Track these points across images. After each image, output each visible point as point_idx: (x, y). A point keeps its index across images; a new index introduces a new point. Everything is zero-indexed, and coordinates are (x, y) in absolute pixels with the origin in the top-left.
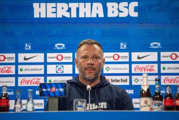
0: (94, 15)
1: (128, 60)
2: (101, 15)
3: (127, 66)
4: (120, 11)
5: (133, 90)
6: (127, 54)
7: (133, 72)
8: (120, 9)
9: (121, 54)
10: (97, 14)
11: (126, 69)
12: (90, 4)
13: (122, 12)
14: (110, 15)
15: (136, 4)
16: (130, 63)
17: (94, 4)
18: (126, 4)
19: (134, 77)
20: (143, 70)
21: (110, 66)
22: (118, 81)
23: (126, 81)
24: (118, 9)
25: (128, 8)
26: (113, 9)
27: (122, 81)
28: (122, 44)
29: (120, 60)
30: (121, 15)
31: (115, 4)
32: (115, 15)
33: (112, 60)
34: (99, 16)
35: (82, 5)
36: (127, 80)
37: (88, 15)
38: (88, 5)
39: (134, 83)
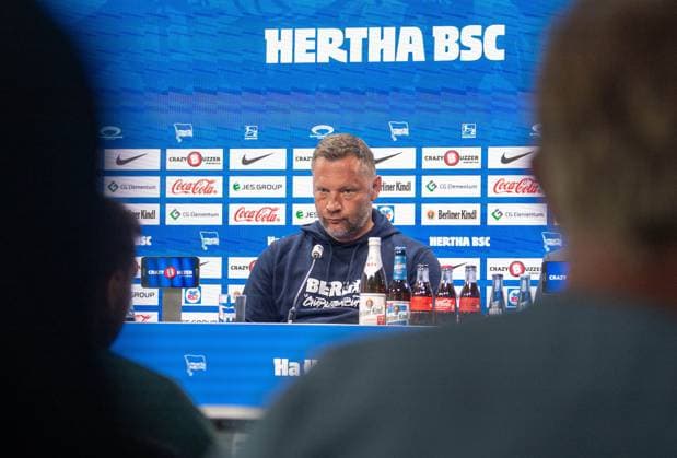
0: (402, 57)
1: (478, 166)
2: (419, 56)
3: (477, 180)
4: (462, 47)
5: (488, 239)
6: (477, 151)
7: (491, 194)
8: (464, 43)
9: (463, 151)
10: (410, 55)
11: (475, 187)
12: (393, 30)
13: (469, 49)
14: (440, 56)
15: (500, 30)
16: (484, 172)
17: (403, 30)
18: (477, 30)
19: (491, 208)
20: (514, 190)
21: (438, 179)
22: (455, 216)
23: (472, 216)
24: (459, 41)
25: (481, 38)
26: (447, 43)
27: (465, 215)
28: (465, 127)
29: (461, 165)
30: (467, 57)
31: (452, 31)
32: (452, 56)
33: (441, 165)
34: (415, 59)
35: (375, 31)
36: (474, 212)
37: (389, 58)
38: (390, 31)
39: (491, 221)
